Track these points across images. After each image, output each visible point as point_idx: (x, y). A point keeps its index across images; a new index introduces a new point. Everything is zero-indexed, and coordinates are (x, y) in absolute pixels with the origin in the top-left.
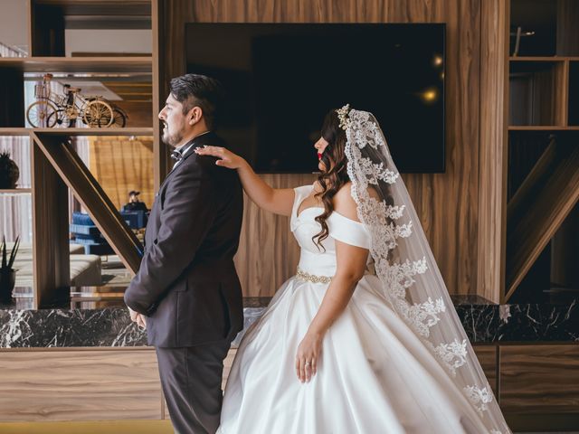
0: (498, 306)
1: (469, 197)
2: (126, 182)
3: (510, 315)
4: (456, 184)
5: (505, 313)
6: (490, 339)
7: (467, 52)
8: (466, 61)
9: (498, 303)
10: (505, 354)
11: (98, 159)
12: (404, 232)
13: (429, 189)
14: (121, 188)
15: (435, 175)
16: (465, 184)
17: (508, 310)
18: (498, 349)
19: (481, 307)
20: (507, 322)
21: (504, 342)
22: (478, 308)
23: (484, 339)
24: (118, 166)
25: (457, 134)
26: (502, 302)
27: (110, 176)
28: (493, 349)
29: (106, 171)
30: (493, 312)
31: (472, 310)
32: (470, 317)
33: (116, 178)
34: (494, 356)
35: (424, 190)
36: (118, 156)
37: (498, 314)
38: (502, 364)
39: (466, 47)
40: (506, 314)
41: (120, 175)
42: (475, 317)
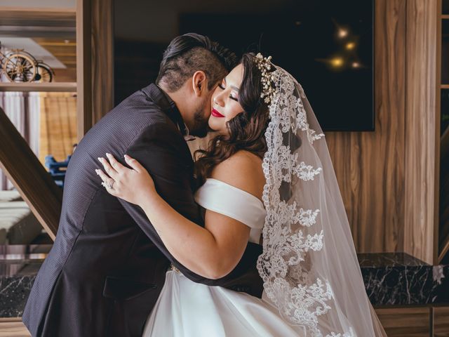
0: (432, 267)
1: (396, 155)
2: (71, 136)
3: (443, 276)
4: (384, 143)
5: (439, 273)
6: (424, 300)
7: (393, 12)
8: (392, 21)
9: (431, 264)
10: (437, 316)
11: (47, 117)
12: (316, 244)
13: (357, 147)
14: (67, 141)
15: (363, 133)
16: (392, 144)
17: (441, 271)
18: (431, 310)
19: (415, 268)
20: (440, 283)
21: (438, 303)
22: (412, 269)
23: (418, 301)
24: (65, 123)
25: (384, 93)
26: (435, 263)
27: (58, 131)
28: (427, 310)
29: (54, 127)
30: (427, 273)
31: (406, 271)
32: (404, 278)
33: (62, 133)
34: (428, 318)
35: (352, 149)
36: (64, 115)
37: (432, 275)
38: (437, 326)
39: (392, 7)
40: (439, 275)
41: (65, 130)
42: (409, 279)
